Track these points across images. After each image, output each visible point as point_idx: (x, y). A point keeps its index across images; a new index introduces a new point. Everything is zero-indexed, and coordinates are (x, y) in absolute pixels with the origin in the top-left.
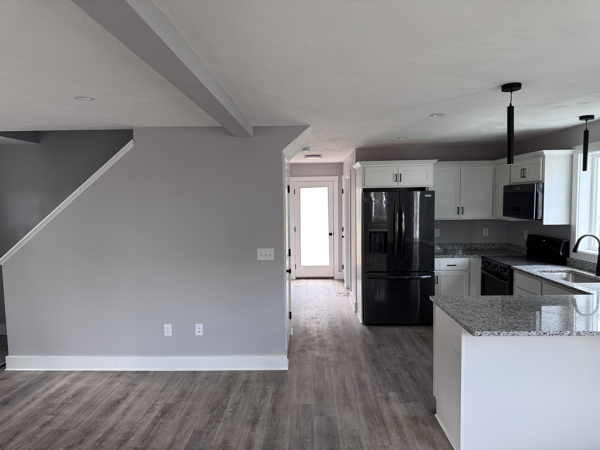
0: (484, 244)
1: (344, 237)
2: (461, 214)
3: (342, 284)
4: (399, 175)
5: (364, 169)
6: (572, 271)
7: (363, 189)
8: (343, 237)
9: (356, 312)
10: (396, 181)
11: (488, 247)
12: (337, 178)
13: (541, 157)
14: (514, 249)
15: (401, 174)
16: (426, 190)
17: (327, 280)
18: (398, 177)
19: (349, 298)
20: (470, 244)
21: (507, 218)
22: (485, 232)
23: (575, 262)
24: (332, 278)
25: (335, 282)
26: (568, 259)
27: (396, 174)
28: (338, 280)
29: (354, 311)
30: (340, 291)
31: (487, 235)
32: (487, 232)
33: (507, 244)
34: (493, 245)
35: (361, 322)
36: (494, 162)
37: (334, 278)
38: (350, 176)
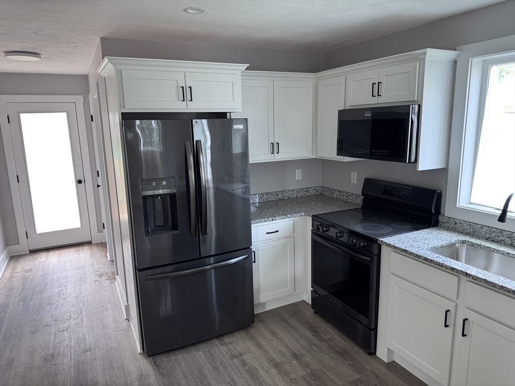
0: (298, 190)
1: (100, 186)
2: (275, 153)
3: (104, 253)
4: (188, 89)
5: (119, 73)
6: (466, 241)
7: (122, 113)
8: (98, 186)
9: (128, 320)
10: (184, 100)
11: (302, 194)
12: (81, 98)
13: (417, 61)
14: (336, 194)
15: (190, 87)
16: (228, 118)
17: (81, 248)
18: (186, 93)
19: (115, 285)
20: (282, 192)
21: (342, 158)
22: (298, 174)
23: (456, 223)
24: (89, 243)
25: (93, 251)
26: (440, 218)
27: (183, 87)
28: (97, 244)
29: (125, 317)
30: (101, 271)
31: (300, 178)
32: (301, 174)
33: (323, 187)
34: (307, 190)
35: (139, 351)
36: (315, 76)
37: (91, 243)
38: (98, 93)
